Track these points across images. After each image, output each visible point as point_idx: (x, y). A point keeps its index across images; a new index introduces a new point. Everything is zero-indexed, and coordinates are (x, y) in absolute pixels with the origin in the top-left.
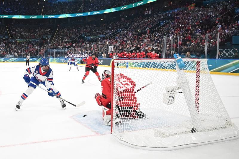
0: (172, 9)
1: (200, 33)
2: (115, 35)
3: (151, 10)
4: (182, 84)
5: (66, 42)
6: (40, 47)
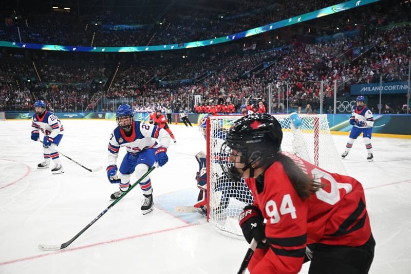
0: (277, 46)
1: (312, 80)
2: (203, 80)
3: (255, 44)
5: (131, 88)
6: (90, 96)
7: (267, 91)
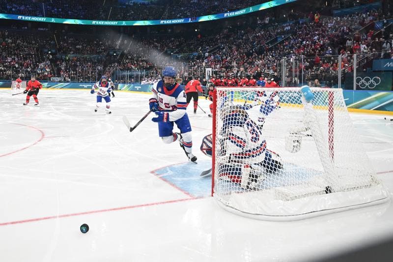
2: (215, 53)
3: (268, 19)
4: (310, 123)
5: (144, 61)
7: (280, 65)
